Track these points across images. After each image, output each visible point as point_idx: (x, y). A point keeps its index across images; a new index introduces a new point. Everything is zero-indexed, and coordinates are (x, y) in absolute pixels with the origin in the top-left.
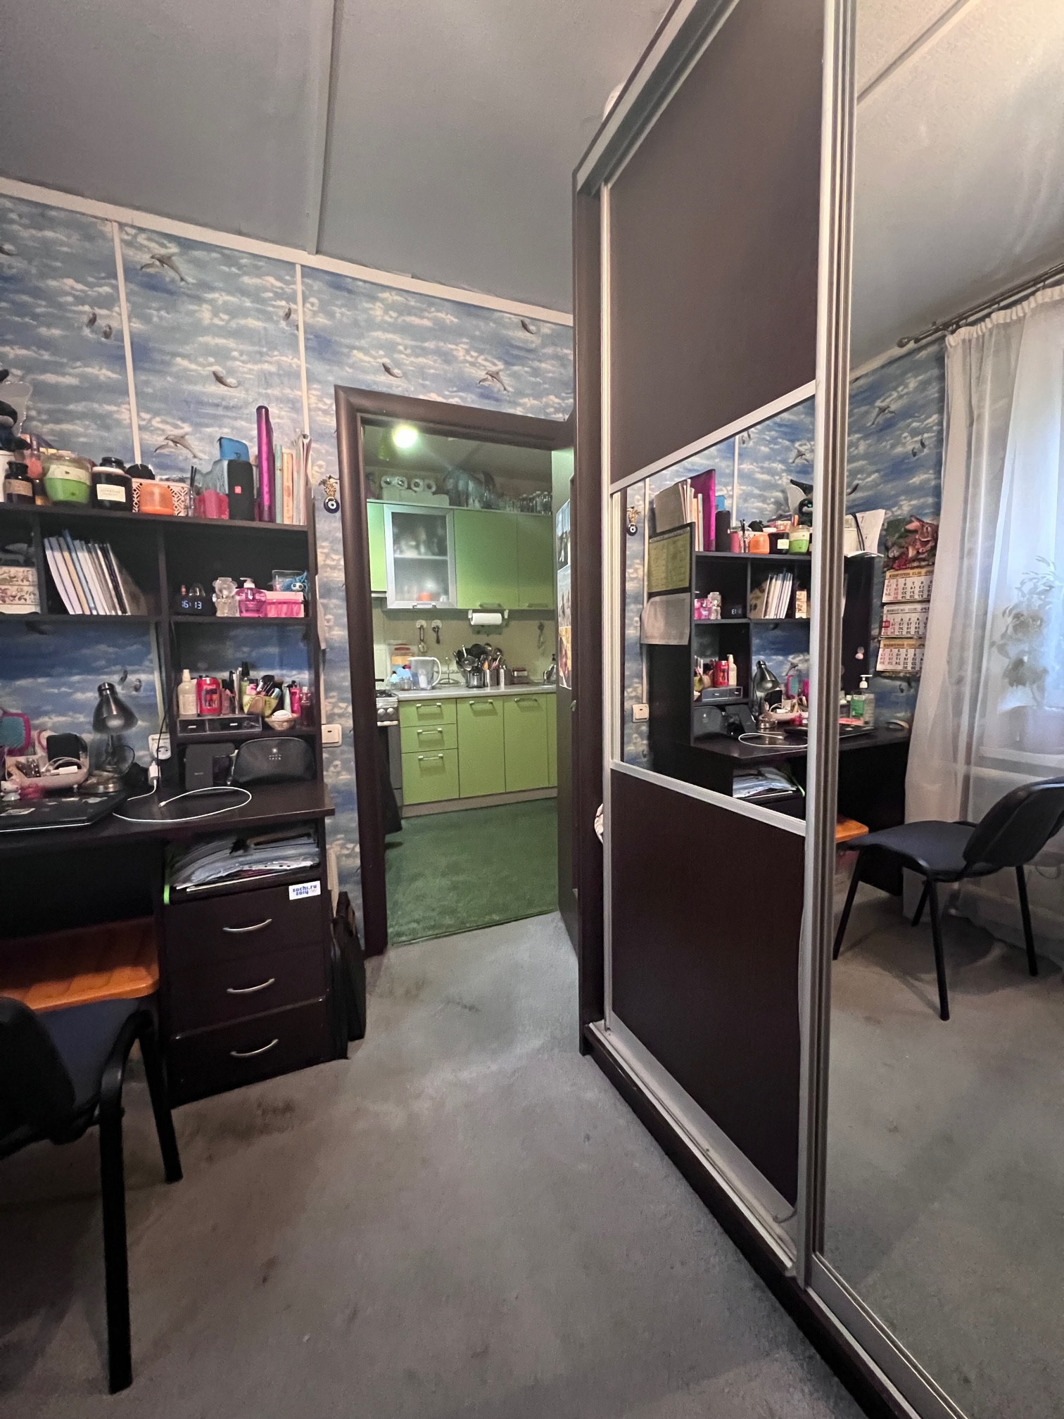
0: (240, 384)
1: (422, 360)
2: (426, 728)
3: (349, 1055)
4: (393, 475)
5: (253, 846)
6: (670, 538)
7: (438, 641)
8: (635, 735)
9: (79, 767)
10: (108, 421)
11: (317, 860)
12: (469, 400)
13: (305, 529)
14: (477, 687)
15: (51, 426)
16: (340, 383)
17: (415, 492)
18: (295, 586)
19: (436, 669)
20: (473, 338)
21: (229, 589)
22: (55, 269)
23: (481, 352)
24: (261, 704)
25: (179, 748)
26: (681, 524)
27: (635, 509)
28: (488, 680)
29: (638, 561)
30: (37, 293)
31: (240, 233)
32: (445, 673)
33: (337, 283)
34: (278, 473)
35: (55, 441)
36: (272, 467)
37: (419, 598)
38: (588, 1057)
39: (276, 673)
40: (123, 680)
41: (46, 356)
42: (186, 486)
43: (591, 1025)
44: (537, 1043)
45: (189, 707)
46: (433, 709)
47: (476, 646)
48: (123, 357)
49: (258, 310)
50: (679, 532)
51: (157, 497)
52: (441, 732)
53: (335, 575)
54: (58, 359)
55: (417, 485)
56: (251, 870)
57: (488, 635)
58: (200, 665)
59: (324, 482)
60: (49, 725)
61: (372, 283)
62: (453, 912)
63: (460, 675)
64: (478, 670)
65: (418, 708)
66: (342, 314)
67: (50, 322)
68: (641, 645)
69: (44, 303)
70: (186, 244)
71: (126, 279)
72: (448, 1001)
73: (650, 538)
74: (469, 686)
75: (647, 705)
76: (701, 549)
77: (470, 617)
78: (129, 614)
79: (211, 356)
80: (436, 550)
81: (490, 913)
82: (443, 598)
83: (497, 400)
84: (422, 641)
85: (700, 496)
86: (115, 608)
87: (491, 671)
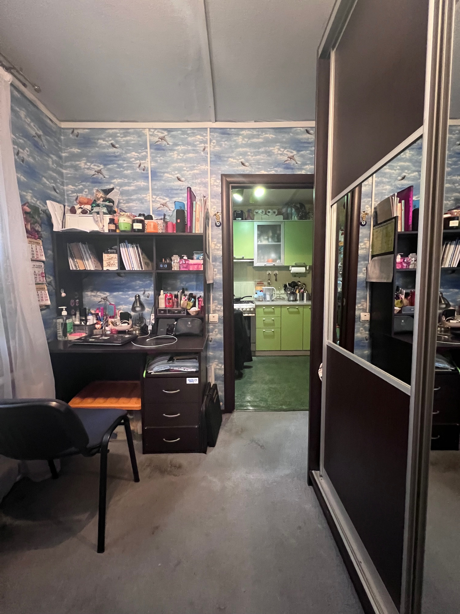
0: (186, 180)
1: (258, 157)
2: (267, 318)
3: (207, 453)
4: (259, 209)
5: (175, 360)
6: (384, 225)
7: (276, 280)
8: (361, 329)
9: (129, 324)
10: (143, 201)
11: (198, 369)
12: (280, 171)
13: (202, 234)
14: (293, 301)
15: (127, 205)
16: (223, 173)
17: (268, 215)
18: (200, 257)
19: (274, 292)
20: (281, 142)
21: (177, 260)
22: (129, 150)
23: (285, 148)
24: (186, 304)
25: (157, 319)
26: (391, 217)
27: (365, 212)
28: (298, 298)
29: (366, 239)
30: (124, 160)
31: (188, 121)
32: (278, 294)
33: (224, 132)
34: (194, 213)
35: (127, 210)
36: (191, 210)
37: (268, 261)
38: (311, 487)
39: (194, 293)
40: (144, 293)
41: (126, 181)
42: (163, 221)
43: (313, 471)
44: (287, 472)
45: (162, 305)
46: (270, 310)
47: (293, 282)
48: (148, 177)
49: (193, 150)
50: (389, 222)
51: (152, 226)
52: (273, 320)
53: (218, 252)
54: (129, 181)
55: (269, 212)
56: (173, 369)
57: (299, 277)
58: (169, 289)
59: (215, 215)
60: (122, 308)
61: (238, 128)
62: (266, 401)
63: (285, 295)
64: (293, 293)
65: (264, 309)
66: (225, 144)
67: (127, 168)
68: (367, 282)
69: (125, 162)
70: (169, 130)
71: (151, 148)
72: (253, 441)
73: (374, 226)
74: (289, 301)
75: (369, 314)
76: (403, 230)
77: (290, 269)
78: (143, 270)
79: (176, 171)
80: (276, 240)
81: (282, 405)
82: (278, 261)
83: (292, 169)
84: (269, 280)
85: (403, 201)
86: (139, 268)
87: (299, 294)
